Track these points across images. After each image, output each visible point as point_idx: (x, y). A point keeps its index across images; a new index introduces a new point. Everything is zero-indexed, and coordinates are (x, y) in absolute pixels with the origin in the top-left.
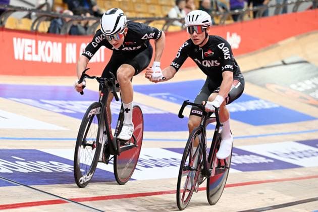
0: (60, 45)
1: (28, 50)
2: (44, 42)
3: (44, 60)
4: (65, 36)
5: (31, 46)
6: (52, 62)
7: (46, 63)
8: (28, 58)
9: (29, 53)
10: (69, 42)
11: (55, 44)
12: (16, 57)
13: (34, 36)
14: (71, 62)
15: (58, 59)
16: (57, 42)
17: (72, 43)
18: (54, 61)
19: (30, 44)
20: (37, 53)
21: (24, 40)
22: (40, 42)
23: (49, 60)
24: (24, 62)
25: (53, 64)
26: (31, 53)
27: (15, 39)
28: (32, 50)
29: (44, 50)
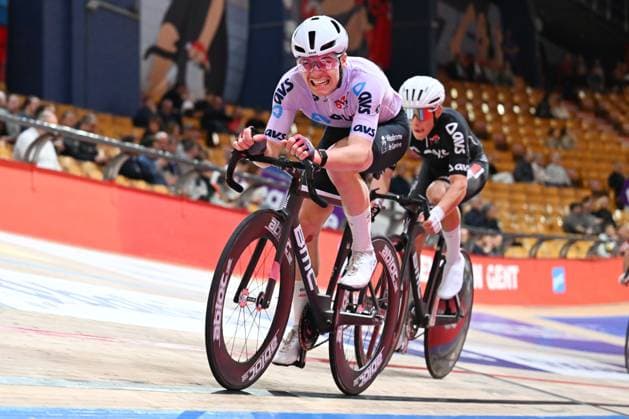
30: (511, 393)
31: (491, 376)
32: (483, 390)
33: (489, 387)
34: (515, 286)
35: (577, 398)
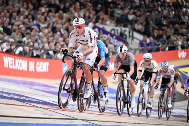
0: (26, 62)
1: (11, 63)
2: (18, 60)
3: (18, 69)
4: (29, 57)
5: (12, 61)
6: (22, 70)
7: (20, 70)
8: (11, 67)
9: (11, 65)
10: (31, 61)
11: (24, 61)
12: (5, 66)
13: (14, 56)
14: (32, 71)
15: (25, 69)
16: (25, 60)
17: (32, 61)
18: (24, 69)
19: (12, 60)
20: (15, 65)
21: (8, 58)
22: (16, 60)
23: (21, 69)
24: (8, 69)
25: (23, 71)
26: (12, 65)
27: (4, 57)
28: (12, 63)
29: (19, 63)
30: (53, 115)
31: (44, 108)
32: (42, 114)
33: (44, 113)
34: (47, 71)
35: (76, 117)
